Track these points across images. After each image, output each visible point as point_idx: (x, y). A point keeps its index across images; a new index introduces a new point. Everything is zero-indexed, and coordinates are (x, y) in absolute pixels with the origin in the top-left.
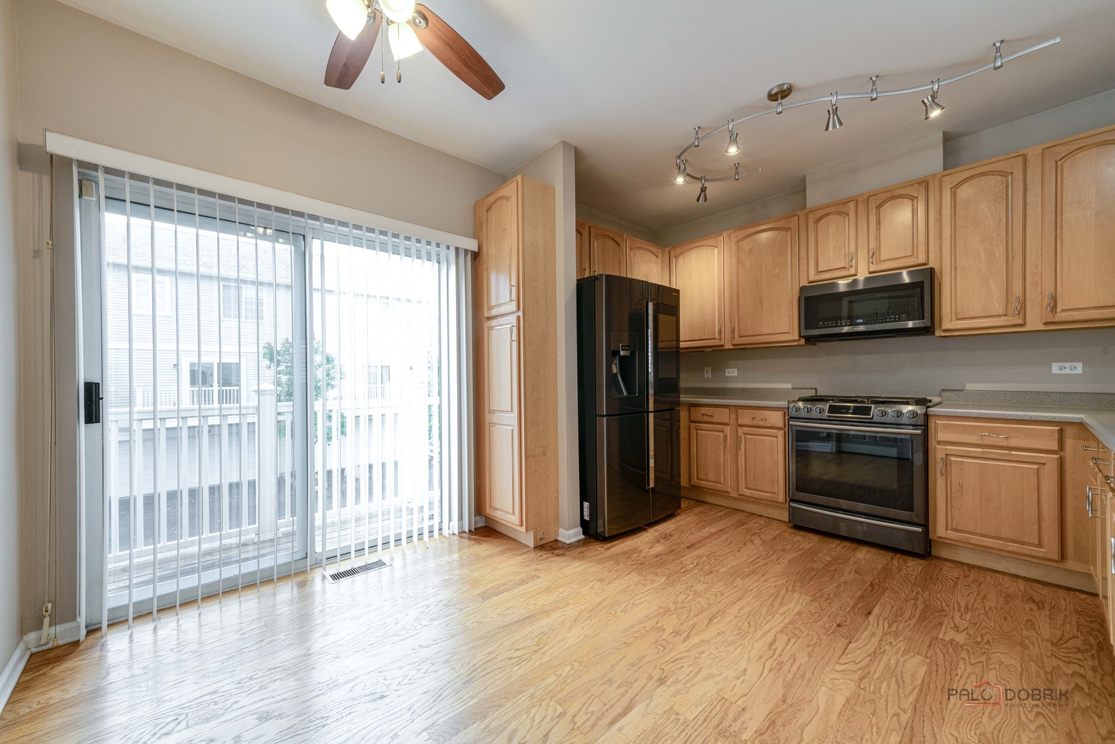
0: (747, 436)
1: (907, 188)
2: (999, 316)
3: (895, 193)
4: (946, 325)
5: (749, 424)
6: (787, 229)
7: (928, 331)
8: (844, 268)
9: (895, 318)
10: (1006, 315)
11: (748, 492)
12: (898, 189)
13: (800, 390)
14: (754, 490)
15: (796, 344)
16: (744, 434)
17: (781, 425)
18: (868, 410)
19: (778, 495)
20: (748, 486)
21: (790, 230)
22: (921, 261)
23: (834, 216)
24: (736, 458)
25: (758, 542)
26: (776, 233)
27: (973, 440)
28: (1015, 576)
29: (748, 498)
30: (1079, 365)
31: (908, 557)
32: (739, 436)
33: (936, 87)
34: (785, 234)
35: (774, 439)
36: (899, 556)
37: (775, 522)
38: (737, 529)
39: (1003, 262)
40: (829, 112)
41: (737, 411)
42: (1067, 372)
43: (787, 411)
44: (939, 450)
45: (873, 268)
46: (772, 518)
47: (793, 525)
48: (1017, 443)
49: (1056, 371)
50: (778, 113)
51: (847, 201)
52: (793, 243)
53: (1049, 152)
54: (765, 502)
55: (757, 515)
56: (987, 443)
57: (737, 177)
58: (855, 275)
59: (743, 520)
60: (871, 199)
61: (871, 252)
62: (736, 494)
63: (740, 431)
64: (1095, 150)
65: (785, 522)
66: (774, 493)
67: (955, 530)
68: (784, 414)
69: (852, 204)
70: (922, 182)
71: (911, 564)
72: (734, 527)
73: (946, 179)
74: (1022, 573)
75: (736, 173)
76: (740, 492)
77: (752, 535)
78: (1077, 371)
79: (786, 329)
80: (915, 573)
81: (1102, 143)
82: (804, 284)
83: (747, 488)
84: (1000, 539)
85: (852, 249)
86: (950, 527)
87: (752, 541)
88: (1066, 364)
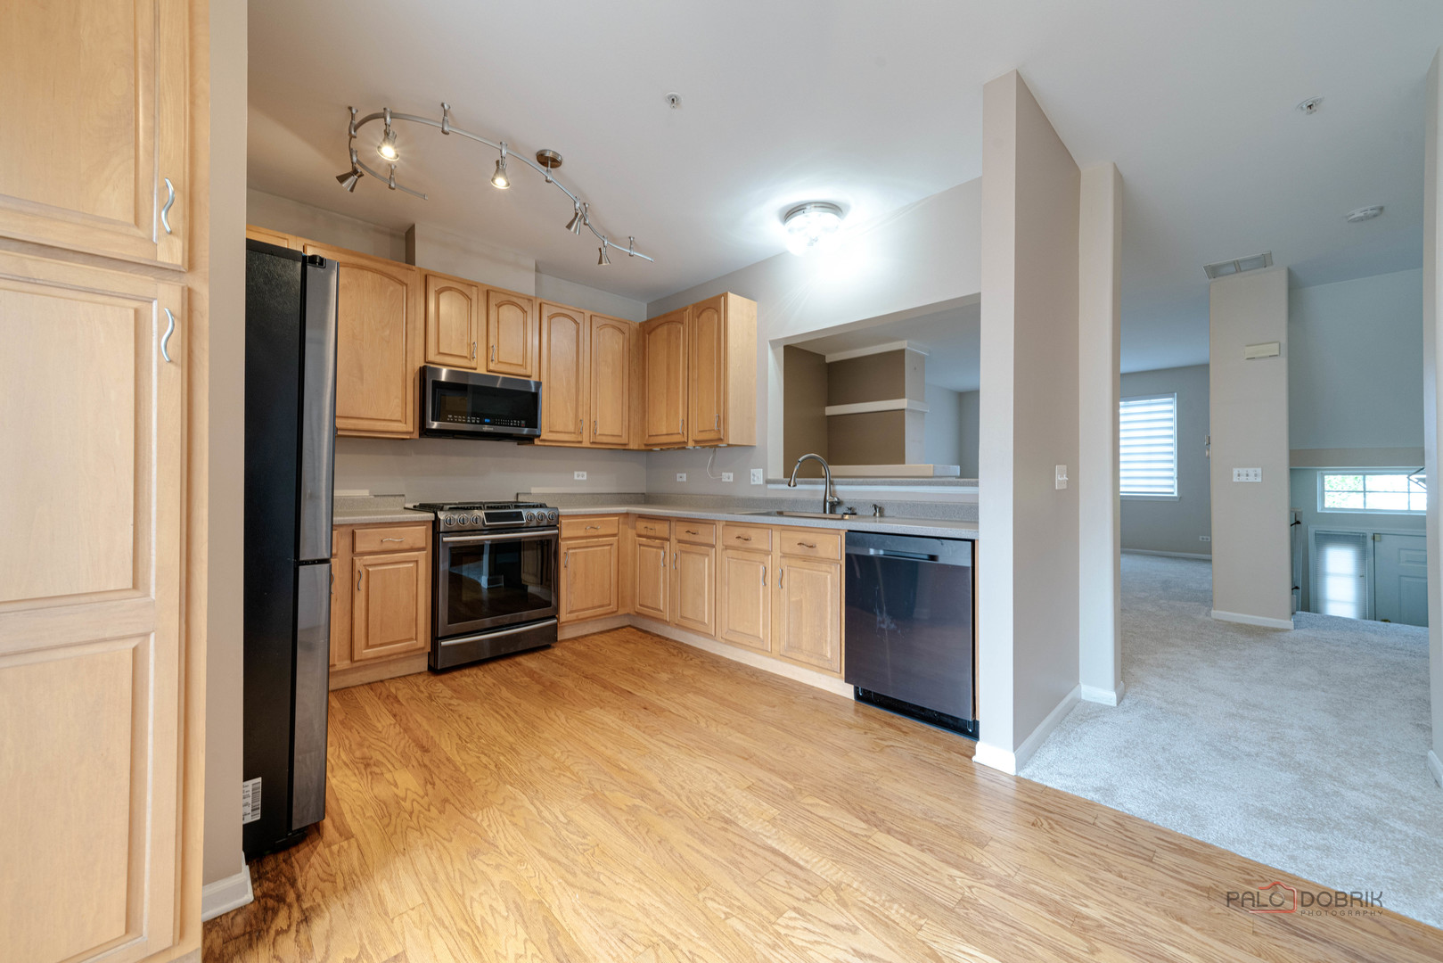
0: (371, 569)
1: (521, 300)
2: (571, 433)
3: (515, 300)
4: (543, 436)
5: (376, 549)
6: (402, 283)
7: (529, 440)
8: (466, 357)
9: (516, 423)
10: (575, 433)
11: (370, 653)
12: (513, 295)
13: (385, 498)
14: (381, 645)
15: (408, 437)
16: (365, 566)
17: (423, 544)
18: (519, 516)
19: (416, 639)
20: (370, 644)
21: (406, 285)
22: (528, 373)
23: (457, 294)
24: (348, 607)
25: (454, 702)
26: (386, 280)
27: (581, 533)
28: (594, 634)
29: (368, 663)
30: (585, 473)
31: (546, 651)
32: (357, 571)
33: (606, 243)
34: (399, 287)
35: (411, 565)
36: (542, 653)
37: (411, 679)
38: (402, 704)
39: (574, 391)
40: (577, 214)
41: (353, 533)
42: (580, 478)
43: (431, 524)
44: (563, 546)
45: (492, 366)
46: (399, 677)
47: (434, 670)
48: (602, 532)
49: (576, 478)
50: (547, 181)
51: (471, 285)
52: (409, 305)
53: (594, 319)
54: (395, 657)
55: (377, 682)
56: (588, 534)
57: (393, 185)
58: (475, 369)
59: (380, 694)
60: (491, 294)
61: (491, 349)
62: (345, 664)
63: (359, 562)
64: (611, 330)
65: (420, 673)
66: (411, 639)
67: (571, 612)
68: (427, 529)
69: (474, 289)
70: (530, 300)
71: (560, 654)
72: (396, 705)
73: (544, 306)
74: (596, 630)
75: (390, 177)
76: (356, 658)
77: (432, 700)
78: (585, 478)
79: (398, 416)
80: (575, 657)
81: (614, 327)
82: (420, 363)
83: (368, 646)
84: (593, 608)
85: (474, 340)
86: (568, 610)
87: (450, 705)
88: (581, 473)
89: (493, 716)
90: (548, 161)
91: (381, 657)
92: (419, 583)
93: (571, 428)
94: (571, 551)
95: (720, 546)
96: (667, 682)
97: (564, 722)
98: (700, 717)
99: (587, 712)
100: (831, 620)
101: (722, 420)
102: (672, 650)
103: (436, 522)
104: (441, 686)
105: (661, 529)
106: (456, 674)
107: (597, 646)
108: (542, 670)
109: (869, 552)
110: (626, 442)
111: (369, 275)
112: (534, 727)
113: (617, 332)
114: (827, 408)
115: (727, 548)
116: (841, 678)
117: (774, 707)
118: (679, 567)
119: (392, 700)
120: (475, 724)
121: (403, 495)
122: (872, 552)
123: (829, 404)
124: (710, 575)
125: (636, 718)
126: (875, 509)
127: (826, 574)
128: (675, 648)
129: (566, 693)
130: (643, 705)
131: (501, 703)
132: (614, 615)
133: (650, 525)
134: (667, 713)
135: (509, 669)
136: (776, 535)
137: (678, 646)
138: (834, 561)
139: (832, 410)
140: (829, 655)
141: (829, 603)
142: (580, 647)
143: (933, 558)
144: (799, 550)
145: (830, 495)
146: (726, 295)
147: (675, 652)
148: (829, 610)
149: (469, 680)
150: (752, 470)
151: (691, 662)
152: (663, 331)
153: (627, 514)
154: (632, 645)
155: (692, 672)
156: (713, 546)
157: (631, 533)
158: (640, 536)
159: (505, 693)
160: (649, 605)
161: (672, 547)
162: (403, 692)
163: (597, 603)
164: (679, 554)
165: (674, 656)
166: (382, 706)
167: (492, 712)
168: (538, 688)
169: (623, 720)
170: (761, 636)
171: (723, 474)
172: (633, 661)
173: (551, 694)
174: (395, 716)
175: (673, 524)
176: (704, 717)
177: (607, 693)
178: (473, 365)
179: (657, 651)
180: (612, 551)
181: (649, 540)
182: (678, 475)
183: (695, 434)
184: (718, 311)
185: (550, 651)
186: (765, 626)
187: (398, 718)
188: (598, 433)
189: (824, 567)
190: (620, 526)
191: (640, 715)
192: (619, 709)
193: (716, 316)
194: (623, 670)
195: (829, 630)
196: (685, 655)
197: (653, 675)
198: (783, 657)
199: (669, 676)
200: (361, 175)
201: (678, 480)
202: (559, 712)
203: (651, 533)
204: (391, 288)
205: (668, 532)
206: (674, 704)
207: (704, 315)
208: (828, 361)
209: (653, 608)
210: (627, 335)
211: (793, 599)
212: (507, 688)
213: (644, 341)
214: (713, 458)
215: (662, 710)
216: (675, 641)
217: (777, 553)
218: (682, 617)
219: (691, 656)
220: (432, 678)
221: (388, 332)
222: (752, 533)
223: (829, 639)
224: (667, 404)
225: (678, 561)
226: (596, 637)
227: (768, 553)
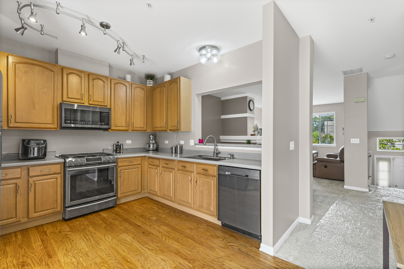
0: (36, 182)
1: (102, 77)
4: (112, 128)
5: (39, 174)
6: (52, 71)
7: (107, 130)
8: (80, 99)
9: (101, 124)
10: (125, 127)
12: (99, 76)
15: (55, 130)
16: (33, 181)
17: (59, 171)
18: (100, 159)
19: (57, 208)
20: (36, 211)
21: (54, 71)
22: (106, 105)
23: (76, 75)
24: (26, 197)
25: (69, 233)
26: (45, 69)
27: (126, 164)
28: (132, 201)
29: (35, 218)
30: (131, 141)
31: (112, 209)
32: (30, 183)
33: (133, 57)
34: (50, 72)
35: (54, 180)
36: (110, 210)
37: (54, 223)
38: (47, 236)
39: (125, 111)
40: (118, 47)
41: (28, 169)
42: (129, 143)
43: (63, 163)
44: (119, 169)
45: (91, 102)
46: (50, 223)
47: (65, 220)
48: (135, 163)
49: (127, 143)
50: (104, 34)
51: (81, 72)
52: (55, 79)
53: (132, 84)
54: (48, 215)
55: (40, 225)
56: (129, 164)
57: (42, 33)
58: (84, 103)
59: (40, 231)
60: (90, 75)
61: (90, 96)
62: (26, 220)
63: (31, 180)
64: (139, 89)
65: (59, 221)
66: (55, 208)
67: (122, 193)
68: (61, 166)
69: (83, 74)
70: (106, 77)
71: (117, 210)
72: (44, 236)
73: (112, 80)
74: (133, 199)
75: (41, 30)
76: (30, 217)
77: (61, 233)
78: (131, 143)
79: (50, 122)
80: (122, 211)
81: (140, 88)
82: (60, 101)
83: (35, 212)
84: (131, 191)
85: (83, 92)
86: (121, 193)
87: (67, 235)
88: (129, 141)
89: (83, 239)
90: (105, 26)
91: (41, 216)
92: (58, 186)
93: (124, 125)
94: (122, 171)
95: (176, 169)
96: (155, 221)
97: (110, 240)
98: (164, 236)
99: (121, 235)
100: (213, 197)
101: (179, 122)
102: (159, 207)
103: (65, 163)
104: (65, 227)
105: (156, 162)
106: (74, 221)
107: (132, 206)
108: (108, 217)
109: (225, 173)
110: (146, 129)
111: (37, 67)
112: (98, 243)
113: (141, 90)
114: (222, 116)
115: (178, 170)
116: (216, 218)
117: (192, 230)
118: (162, 176)
119: (44, 233)
120: (74, 243)
121: (55, 152)
122: (227, 173)
123: (223, 114)
124: (173, 180)
125: (139, 237)
126: (231, 156)
127: (211, 180)
128: (161, 206)
129: (115, 227)
130: (143, 231)
131: (88, 233)
132: (140, 193)
133: (152, 160)
134: (151, 234)
135: (95, 217)
136: (195, 165)
137: (162, 204)
138: (214, 176)
139: (223, 117)
140: (212, 210)
141: (212, 191)
142: (126, 207)
143: (247, 176)
144: (202, 171)
145: (216, 150)
146: (179, 77)
147: (160, 207)
148: (212, 193)
149: (77, 223)
150: (190, 140)
151: (166, 212)
152: (158, 90)
153: (145, 157)
154: (145, 205)
155: (165, 216)
156: (174, 169)
157: (146, 163)
158: (150, 165)
159: (91, 228)
160: (153, 190)
161: (160, 169)
162: (49, 230)
163: (133, 189)
164: (162, 171)
165: (160, 209)
166: (38, 237)
167: (83, 237)
168: (104, 225)
169: (134, 238)
170: (190, 202)
171: (181, 141)
172: (144, 212)
173: (109, 228)
174: (42, 241)
175: (160, 160)
176: (165, 236)
177: (131, 227)
178: (83, 102)
179: (154, 207)
180: (139, 170)
181: (152, 166)
182: (166, 141)
183: (169, 127)
184: (177, 83)
185: (113, 209)
186: (191, 199)
187: (44, 242)
188: (134, 127)
189: (211, 178)
190: (142, 161)
191: (141, 236)
192: (134, 233)
193: (176, 85)
194: (139, 216)
195: (212, 201)
196: (164, 209)
197: (150, 218)
198: (197, 210)
199: (156, 218)
200: (26, 29)
201: (165, 143)
202: (110, 236)
203: (153, 164)
204: (47, 73)
205: (158, 163)
206: (155, 230)
207: (172, 84)
208: (222, 99)
209: (154, 191)
210: (146, 91)
211: (201, 189)
212: (92, 226)
213: (152, 93)
214: (177, 136)
215: (150, 233)
216: (162, 203)
217: (195, 172)
218: (163, 194)
219: (166, 209)
220: (64, 223)
221: (46, 90)
222: (187, 165)
223: (212, 204)
224: (160, 116)
225: (162, 174)
226: (132, 202)
227: (192, 172)
